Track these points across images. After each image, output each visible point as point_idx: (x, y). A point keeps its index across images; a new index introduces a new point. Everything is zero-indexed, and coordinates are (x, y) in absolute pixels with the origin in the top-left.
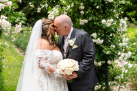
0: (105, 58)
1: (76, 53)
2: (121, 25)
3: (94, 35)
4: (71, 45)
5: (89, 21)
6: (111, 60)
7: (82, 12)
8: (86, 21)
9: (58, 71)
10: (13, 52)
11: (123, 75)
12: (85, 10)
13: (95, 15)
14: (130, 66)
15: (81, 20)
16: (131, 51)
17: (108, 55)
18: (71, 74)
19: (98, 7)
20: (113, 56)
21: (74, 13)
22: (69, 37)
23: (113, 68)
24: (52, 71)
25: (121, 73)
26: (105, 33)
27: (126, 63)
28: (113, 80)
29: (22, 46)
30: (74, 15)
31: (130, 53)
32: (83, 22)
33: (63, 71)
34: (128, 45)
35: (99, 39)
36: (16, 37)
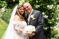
0: (49, 25)
1: (34, 22)
2: (57, 8)
3: (43, 13)
4: (32, 18)
5: (40, 6)
6: (52, 27)
7: (37, 1)
8: (39, 6)
9: (24, 32)
11: (58, 34)
13: (44, 3)
15: (36, 6)
17: (51, 24)
18: (31, 33)
20: (53, 25)
21: (33, 2)
22: (31, 14)
23: (53, 31)
24: (21, 32)
26: (49, 12)
29: (5, 19)
32: (37, 6)
33: (27, 32)
35: (46, 15)
36: (2, 14)
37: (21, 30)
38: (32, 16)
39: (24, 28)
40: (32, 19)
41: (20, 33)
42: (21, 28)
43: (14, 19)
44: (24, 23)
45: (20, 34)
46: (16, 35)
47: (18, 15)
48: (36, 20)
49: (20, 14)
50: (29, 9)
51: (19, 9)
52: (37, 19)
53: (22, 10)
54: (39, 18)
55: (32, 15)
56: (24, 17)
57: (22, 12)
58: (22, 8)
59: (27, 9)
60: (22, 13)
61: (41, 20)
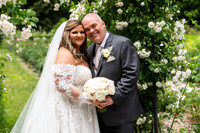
0: (153, 78)
2: (176, 29)
3: (137, 44)
5: (129, 24)
6: (161, 81)
7: (120, 11)
8: (125, 24)
9: (85, 96)
10: (19, 68)
11: (178, 102)
12: (124, 7)
13: (139, 16)
14: (189, 90)
15: (118, 23)
16: (191, 69)
17: (157, 74)
18: (103, 98)
19: (143, 4)
20: (164, 76)
22: (103, 45)
23: (164, 92)
24: (76, 95)
25: (175, 100)
26: (152, 41)
27: (183, 86)
28: (164, 110)
29: (31, 59)
30: (109, 15)
31: (189, 71)
32: (121, 25)
33: (92, 95)
34: (187, 59)
35: (144, 50)
36: (22, 46)
37: (76, 89)
38: (106, 52)
39: (82, 84)
40: (105, 59)
41: (72, 99)
42: (75, 85)
44: (84, 70)
45: (71, 102)
46: (62, 104)
47: (68, 48)
48: (118, 63)
50: (98, 32)
51: (70, 30)
52: (121, 60)
53: (79, 35)
54: (125, 58)
55: (105, 47)
56: (84, 52)
57: (78, 39)
58: (80, 28)
60: (79, 43)
61: (131, 62)
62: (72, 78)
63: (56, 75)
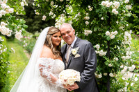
2: (125, 37)
3: (98, 46)
5: (93, 32)
7: (87, 23)
8: (90, 32)
11: (126, 88)
12: (90, 20)
13: (100, 27)
15: (85, 31)
16: (136, 65)
18: (73, 84)
19: (102, 18)
20: (116, 69)
21: (81, 22)
22: (72, 46)
23: (116, 80)
25: (124, 86)
31: (134, 66)
32: (87, 32)
33: (65, 81)
35: (102, 51)
38: (74, 51)
42: (54, 73)
43: (42, 53)
46: (44, 86)
48: (82, 59)
49: (54, 45)
54: (87, 56)
59: (67, 35)
61: (91, 59)
62: (52, 68)
63: (40, 65)
